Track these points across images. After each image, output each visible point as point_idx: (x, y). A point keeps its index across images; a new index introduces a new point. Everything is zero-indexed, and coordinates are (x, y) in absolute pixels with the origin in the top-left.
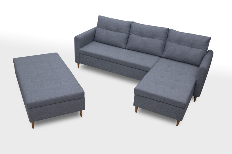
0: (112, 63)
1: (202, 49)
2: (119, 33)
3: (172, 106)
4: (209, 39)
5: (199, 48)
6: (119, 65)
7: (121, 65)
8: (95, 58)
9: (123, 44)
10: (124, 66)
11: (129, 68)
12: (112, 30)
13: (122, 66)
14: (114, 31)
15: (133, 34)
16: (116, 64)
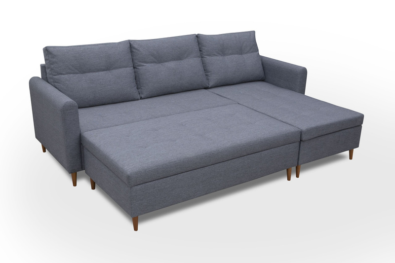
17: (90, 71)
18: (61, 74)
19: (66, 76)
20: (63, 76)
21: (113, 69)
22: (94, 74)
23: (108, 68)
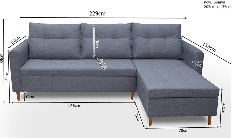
0: (78, 77)
2: (66, 40)
3: (202, 99)
6: (88, 77)
7: (91, 77)
8: (48, 77)
10: (96, 77)
11: (104, 77)
12: (56, 38)
13: (93, 77)
14: (60, 38)
16: (84, 77)
17: (51, 38)
18: (34, 38)
19: (36, 39)
20: (34, 39)
21: (66, 38)
22: (53, 40)
23: (63, 38)
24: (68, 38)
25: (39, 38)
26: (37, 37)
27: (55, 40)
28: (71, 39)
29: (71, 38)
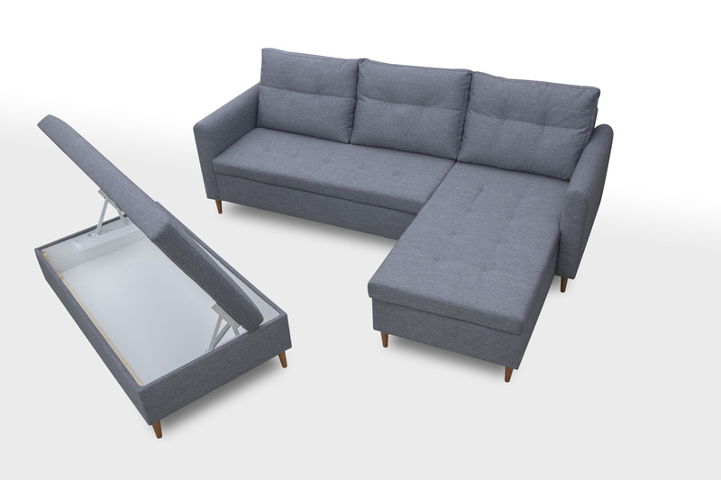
1: (574, 127)
2: (325, 99)
3: (483, 329)
4: (595, 94)
5: (567, 127)
9: (340, 131)
14: (312, 93)
15: (366, 99)
24: (325, 94)
25: (274, 87)
26: (270, 86)
27: (302, 95)
28: (331, 98)
29: (331, 95)
